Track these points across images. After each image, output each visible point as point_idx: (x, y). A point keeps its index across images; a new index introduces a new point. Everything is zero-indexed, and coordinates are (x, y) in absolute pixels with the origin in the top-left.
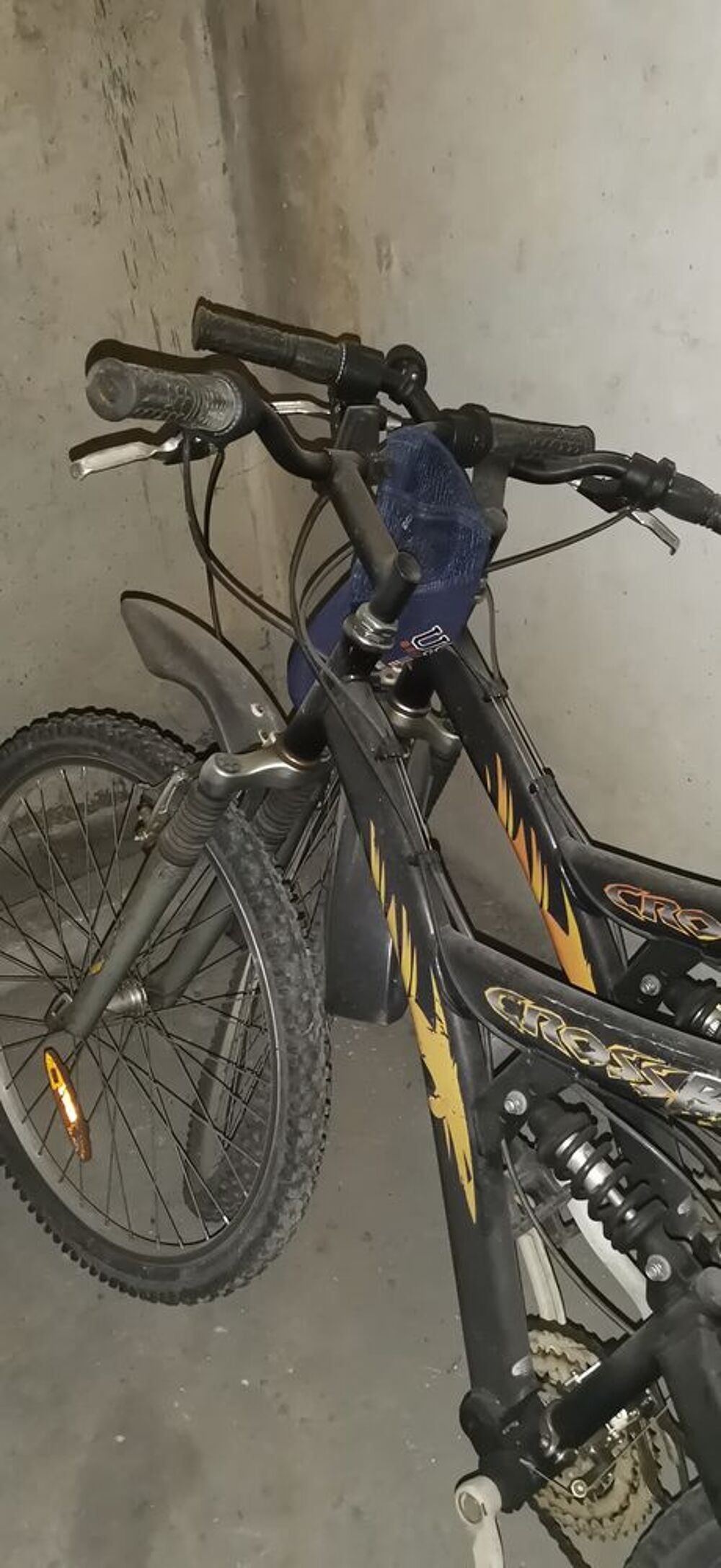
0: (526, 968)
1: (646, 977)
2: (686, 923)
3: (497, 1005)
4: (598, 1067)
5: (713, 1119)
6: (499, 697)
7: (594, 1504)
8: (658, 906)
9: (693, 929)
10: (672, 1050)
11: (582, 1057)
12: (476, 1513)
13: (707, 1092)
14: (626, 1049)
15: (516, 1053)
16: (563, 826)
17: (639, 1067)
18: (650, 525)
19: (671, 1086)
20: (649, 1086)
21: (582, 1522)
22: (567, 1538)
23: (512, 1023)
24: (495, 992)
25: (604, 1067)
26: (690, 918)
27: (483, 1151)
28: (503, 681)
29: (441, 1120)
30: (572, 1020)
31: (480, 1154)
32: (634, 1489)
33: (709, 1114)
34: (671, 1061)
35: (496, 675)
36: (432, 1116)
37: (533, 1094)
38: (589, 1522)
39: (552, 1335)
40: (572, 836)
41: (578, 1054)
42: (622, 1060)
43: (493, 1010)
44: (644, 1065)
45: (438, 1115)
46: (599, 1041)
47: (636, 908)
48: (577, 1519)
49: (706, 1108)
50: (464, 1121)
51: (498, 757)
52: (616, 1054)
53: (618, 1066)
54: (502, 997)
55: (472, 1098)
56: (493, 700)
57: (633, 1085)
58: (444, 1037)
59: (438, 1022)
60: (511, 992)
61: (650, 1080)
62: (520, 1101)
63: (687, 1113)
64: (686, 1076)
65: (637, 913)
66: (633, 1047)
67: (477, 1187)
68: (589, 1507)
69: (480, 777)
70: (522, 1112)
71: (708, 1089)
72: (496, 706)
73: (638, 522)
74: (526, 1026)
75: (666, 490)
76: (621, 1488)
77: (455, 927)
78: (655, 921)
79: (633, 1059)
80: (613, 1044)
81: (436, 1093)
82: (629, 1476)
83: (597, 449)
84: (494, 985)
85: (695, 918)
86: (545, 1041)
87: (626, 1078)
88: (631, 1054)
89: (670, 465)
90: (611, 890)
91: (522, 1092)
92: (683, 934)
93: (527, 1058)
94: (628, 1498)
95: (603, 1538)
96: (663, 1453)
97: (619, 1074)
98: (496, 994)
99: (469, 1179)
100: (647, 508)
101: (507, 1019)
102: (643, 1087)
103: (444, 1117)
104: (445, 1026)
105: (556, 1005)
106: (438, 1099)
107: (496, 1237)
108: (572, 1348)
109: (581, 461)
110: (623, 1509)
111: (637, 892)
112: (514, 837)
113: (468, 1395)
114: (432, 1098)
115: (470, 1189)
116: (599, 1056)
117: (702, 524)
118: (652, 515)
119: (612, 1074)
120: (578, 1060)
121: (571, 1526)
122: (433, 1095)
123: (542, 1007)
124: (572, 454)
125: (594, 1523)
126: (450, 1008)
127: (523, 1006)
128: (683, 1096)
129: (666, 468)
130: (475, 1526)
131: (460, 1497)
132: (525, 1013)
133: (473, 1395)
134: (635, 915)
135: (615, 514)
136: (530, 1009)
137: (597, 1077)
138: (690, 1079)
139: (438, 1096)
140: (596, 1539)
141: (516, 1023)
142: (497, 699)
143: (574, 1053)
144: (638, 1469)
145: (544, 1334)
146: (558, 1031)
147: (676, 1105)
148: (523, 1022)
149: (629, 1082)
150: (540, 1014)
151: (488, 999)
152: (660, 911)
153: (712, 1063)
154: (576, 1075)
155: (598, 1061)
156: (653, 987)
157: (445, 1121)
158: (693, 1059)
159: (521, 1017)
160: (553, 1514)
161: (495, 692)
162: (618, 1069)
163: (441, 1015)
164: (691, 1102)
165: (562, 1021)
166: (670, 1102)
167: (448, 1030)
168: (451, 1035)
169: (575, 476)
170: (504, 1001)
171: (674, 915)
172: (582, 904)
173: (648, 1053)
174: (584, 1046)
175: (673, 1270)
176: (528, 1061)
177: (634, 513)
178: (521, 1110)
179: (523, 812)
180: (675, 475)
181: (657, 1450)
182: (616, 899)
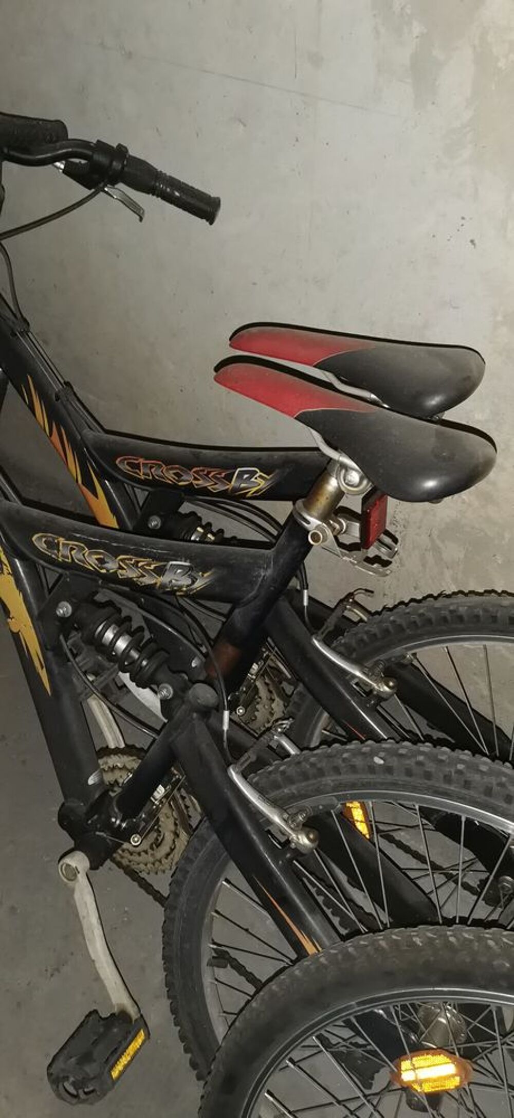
0: (58, 517)
1: (151, 518)
2: (169, 476)
3: (41, 546)
4: (113, 573)
5: (184, 589)
6: (22, 332)
7: (155, 852)
8: (151, 468)
9: (174, 479)
10: (155, 551)
11: (102, 568)
12: (72, 874)
13: (180, 573)
14: (128, 557)
15: (61, 576)
16: (84, 423)
17: (137, 567)
18: (119, 198)
19: (158, 575)
20: (145, 578)
21: (149, 866)
22: (143, 879)
23: (53, 556)
24: (38, 537)
25: (116, 572)
26: (171, 472)
27: (49, 647)
28: (25, 320)
29: (18, 633)
30: (91, 545)
31: (47, 649)
32: (177, 835)
33: (181, 587)
34: (156, 558)
35: (19, 316)
36: (11, 631)
37: (75, 601)
38: (153, 864)
39: (116, 757)
40: (91, 429)
41: (98, 566)
42: (126, 564)
43: (39, 550)
44: (140, 565)
45: (15, 631)
46: (110, 555)
47: (137, 471)
48: (146, 865)
49: (179, 583)
50: (33, 630)
51: (29, 377)
52: (122, 562)
53: (125, 569)
54: (44, 539)
55: (36, 612)
56: (18, 335)
57: (135, 579)
58: (10, 576)
59: (4, 567)
60: (50, 535)
61: (144, 573)
62: (66, 607)
63: (168, 590)
64: (165, 566)
65: (138, 474)
66: (132, 555)
67: (50, 672)
68: (152, 855)
69: (18, 391)
70: (69, 615)
71: (179, 571)
72: (21, 338)
73: (112, 196)
74: (62, 556)
75: (123, 168)
76: (169, 837)
77: (7, 498)
78: (151, 478)
79: (132, 562)
80: (119, 555)
81: (11, 616)
82: (172, 828)
83: (70, 137)
84: (37, 533)
85: (175, 471)
86: (77, 564)
87: (130, 576)
88: (131, 560)
89: (123, 149)
90: (120, 462)
91: (68, 601)
92: (169, 484)
93: (67, 577)
94: (174, 841)
95: (164, 872)
96: (191, 809)
97: (126, 574)
98: (40, 538)
99: (42, 668)
100: (113, 183)
101: (50, 554)
102: (141, 579)
103: (19, 631)
104: (9, 569)
105: (80, 537)
106: (13, 620)
107: (66, 702)
108: (129, 761)
109: (58, 147)
110: (172, 850)
111: (137, 460)
112: (51, 435)
113: (63, 805)
114: (9, 620)
115: (43, 674)
116: (112, 566)
117: (153, 195)
118: (117, 189)
119: (121, 575)
120: (99, 572)
121: (144, 870)
122: (9, 618)
123: (71, 540)
124: (51, 141)
125: (157, 864)
126: (11, 555)
127: (59, 542)
128: (164, 579)
129: (121, 151)
130: (73, 882)
131: (62, 866)
132: (61, 548)
133: (66, 804)
134: (138, 476)
135: (93, 190)
136: (63, 544)
137: (111, 578)
138: (168, 567)
139: (13, 618)
140: (159, 873)
141: (55, 555)
142: (21, 333)
143: (96, 567)
144: (177, 822)
145: (111, 758)
146: (83, 555)
147: (163, 586)
148: (60, 554)
149: (131, 578)
150: (71, 546)
151: (35, 543)
152: (153, 470)
153: (180, 554)
154: (100, 582)
155: (112, 569)
156: (156, 522)
157: (20, 633)
158: (168, 554)
159: (59, 550)
160: (133, 867)
161: (18, 329)
162: (124, 571)
163: (6, 562)
164: (171, 582)
165: (85, 547)
166: (158, 585)
167: (12, 571)
168: (15, 573)
169: (58, 158)
170: (45, 542)
171: (162, 472)
172: (103, 475)
173: (141, 557)
174: (102, 561)
175: (174, 691)
176: (68, 580)
177: (106, 189)
178: (68, 613)
179: (54, 415)
180: (127, 156)
181: (187, 807)
182: (125, 467)
